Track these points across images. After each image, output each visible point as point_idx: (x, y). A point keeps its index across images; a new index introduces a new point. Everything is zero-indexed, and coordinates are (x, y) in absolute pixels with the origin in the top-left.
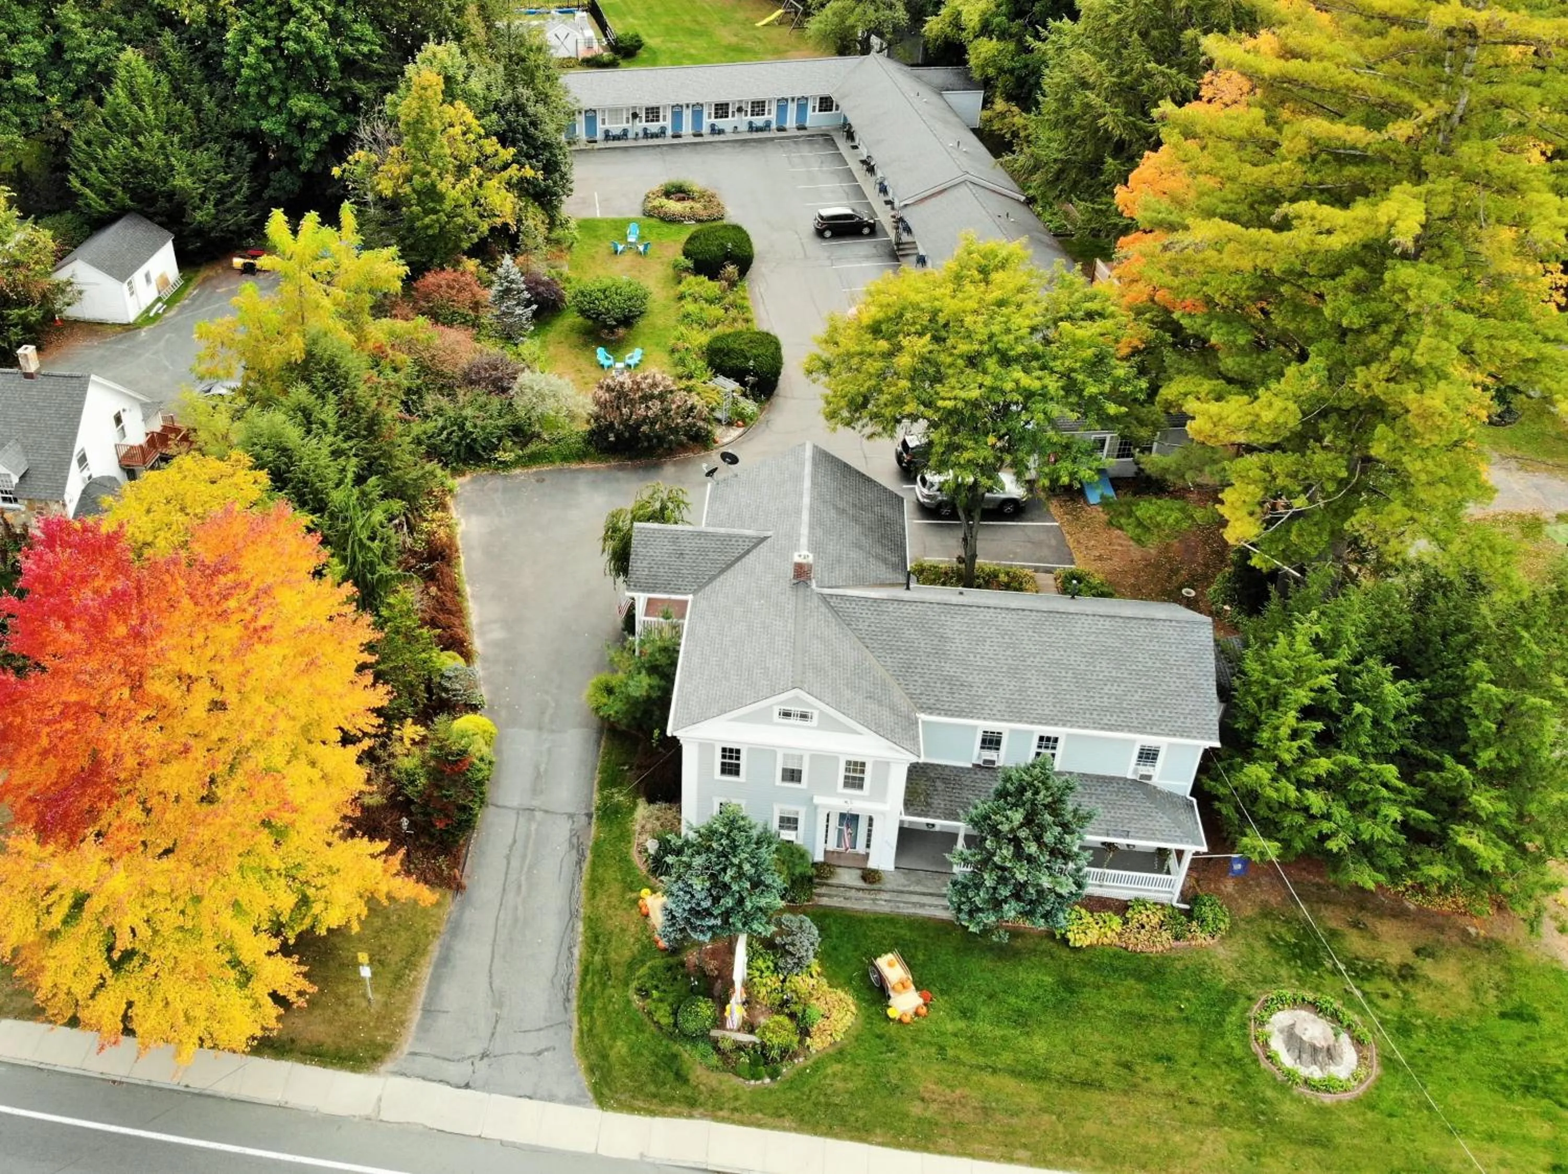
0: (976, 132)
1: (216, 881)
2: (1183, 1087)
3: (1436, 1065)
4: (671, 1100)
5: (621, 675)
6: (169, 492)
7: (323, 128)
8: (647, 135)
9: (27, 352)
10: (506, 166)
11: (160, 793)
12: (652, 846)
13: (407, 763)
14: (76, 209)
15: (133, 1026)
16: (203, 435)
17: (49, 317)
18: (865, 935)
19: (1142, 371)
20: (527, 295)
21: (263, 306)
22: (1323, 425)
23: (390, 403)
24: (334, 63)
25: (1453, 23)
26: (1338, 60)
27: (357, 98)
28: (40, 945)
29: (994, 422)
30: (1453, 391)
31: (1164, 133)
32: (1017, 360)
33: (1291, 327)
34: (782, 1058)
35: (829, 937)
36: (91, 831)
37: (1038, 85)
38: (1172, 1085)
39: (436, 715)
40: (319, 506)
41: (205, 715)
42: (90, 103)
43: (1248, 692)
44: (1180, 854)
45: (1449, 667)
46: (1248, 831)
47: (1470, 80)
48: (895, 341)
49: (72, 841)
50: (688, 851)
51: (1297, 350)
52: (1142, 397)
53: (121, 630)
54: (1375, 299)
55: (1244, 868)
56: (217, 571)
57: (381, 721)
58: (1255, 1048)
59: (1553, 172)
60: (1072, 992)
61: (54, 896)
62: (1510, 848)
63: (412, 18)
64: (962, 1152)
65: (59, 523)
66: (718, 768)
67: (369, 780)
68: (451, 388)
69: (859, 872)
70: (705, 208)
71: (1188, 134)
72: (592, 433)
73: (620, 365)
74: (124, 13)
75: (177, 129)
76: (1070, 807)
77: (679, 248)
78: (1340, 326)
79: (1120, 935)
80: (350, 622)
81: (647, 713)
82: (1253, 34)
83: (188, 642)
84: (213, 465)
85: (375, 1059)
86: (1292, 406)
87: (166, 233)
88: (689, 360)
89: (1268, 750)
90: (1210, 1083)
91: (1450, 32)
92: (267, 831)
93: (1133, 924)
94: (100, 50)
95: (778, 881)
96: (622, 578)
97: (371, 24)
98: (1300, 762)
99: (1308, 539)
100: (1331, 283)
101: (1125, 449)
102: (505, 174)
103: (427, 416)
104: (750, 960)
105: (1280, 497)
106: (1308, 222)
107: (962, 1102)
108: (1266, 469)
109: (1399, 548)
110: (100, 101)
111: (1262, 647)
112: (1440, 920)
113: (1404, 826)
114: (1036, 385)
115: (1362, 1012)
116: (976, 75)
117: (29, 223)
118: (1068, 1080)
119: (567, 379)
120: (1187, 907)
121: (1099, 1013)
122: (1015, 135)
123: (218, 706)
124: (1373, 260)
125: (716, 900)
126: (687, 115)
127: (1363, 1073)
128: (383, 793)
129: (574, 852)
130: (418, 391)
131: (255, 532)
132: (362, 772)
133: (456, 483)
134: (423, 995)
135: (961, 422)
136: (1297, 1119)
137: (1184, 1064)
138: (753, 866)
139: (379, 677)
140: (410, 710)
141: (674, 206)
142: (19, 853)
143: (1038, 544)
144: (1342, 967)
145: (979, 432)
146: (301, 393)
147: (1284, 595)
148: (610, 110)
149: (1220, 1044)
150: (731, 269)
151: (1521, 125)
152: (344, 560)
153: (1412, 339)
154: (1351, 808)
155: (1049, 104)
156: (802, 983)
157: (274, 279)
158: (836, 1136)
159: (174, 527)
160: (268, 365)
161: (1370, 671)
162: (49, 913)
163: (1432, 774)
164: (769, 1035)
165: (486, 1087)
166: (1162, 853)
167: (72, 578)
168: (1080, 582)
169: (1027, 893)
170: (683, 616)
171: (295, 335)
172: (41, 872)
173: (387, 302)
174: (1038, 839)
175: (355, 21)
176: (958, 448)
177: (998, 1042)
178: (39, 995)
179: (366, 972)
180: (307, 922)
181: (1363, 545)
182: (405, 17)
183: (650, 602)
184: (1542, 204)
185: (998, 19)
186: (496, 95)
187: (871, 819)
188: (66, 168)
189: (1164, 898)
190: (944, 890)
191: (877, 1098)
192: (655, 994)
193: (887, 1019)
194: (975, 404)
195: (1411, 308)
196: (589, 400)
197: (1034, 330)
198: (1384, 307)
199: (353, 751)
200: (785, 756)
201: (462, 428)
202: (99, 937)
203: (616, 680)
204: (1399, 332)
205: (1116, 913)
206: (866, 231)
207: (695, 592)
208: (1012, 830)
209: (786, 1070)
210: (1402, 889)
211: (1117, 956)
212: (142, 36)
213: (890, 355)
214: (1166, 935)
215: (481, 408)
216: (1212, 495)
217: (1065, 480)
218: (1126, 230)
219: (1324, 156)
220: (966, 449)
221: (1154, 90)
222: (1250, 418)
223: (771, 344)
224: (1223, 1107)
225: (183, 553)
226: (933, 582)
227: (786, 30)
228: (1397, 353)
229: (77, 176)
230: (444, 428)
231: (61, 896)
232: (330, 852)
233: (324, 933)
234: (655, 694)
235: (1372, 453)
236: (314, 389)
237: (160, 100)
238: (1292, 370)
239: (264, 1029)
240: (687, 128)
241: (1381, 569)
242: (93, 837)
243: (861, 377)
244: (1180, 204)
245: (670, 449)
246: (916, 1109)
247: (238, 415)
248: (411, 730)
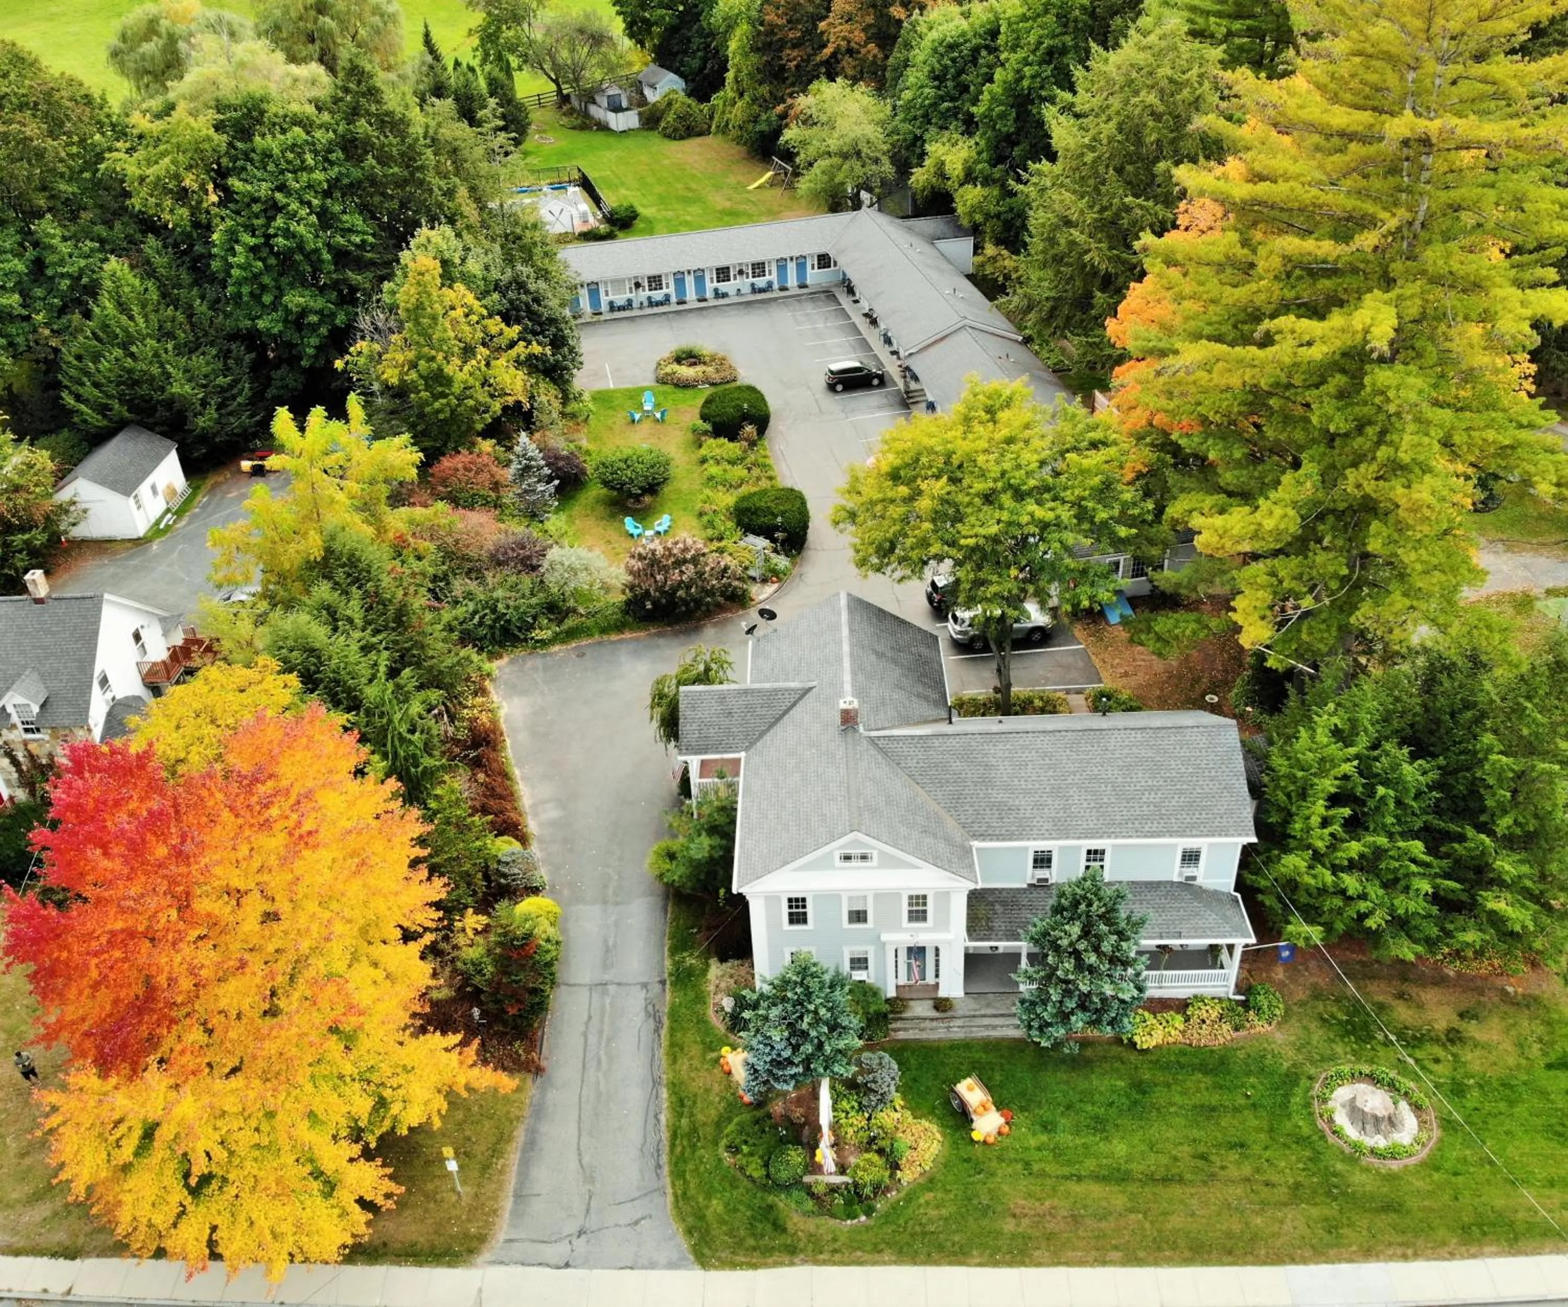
0: (970, 277)
1: (289, 1094)
2: (1258, 1170)
3: (1491, 1120)
4: (768, 1251)
5: (681, 840)
6: (197, 706)
7: (321, 322)
8: (652, 303)
9: (36, 578)
10: (512, 344)
11: (220, 1012)
12: (728, 1004)
13: (472, 954)
14: (73, 427)
15: (220, 1250)
16: (227, 644)
17: (55, 539)
18: (943, 1063)
19: (1147, 494)
20: (547, 471)
21: (276, 506)
22: (1321, 527)
23: (416, 592)
24: (327, 256)
25: (1408, 134)
26: (1302, 179)
27: (353, 289)
28: (115, 1180)
29: (1015, 555)
30: (1438, 483)
31: (1147, 263)
32: (1029, 493)
33: (1283, 437)
34: (875, 1194)
35: (909, 1069)
36: (152, 1059)
37: (1024, 227)
38: (1247, 1170)
39: (497, 901)
40: (354, 705)
41: (258, 927)
42: (76, 317)
43: (1277, 787)
44: (1231, 948)
45: (1460, 743)
46: (1291, 919)
47: (1428, 187)
48: (914, 485)
49: (134, 1071)
50: (764, 1004)
51: (1290, 459)
52: (1150, 518)
53: (162, 851)
54: (1357, 404)
55: (1292, 954)
56: (255, 780)
57: (441, 914)
58: (1321, 1124)
59: (1513, 267)
60: (1144, 1093)
61: (123, 1129)
62: (1537, 907)
63: (403, 205)
64: (1057, 1261)
65: (85, 749)
66: (785, 918)
67: (435, 975)
68: (479, 571)
69: (931, 1003)
70: (717, 371)
71: (1170, 262)
72: (628, 603)
73: (649, 533)
74: (105, 223)
75: (170, 335)
76: (1123, 915)
77: (696, 412)
78: (1328, 431)
79: (1183, 1032)
80: (397, 818)
81: (712, 874)
82: (1221, 162)
83: (233, 856)
84: (240, 674)
85: (471, 1251)
86: (1292, 513)
87: (169, 442)
88: (717, 522)
89: (1301, 840)
90: (1283, 1164)
91: (1406, 143)
92: (335, 1037)
93: (1194, 1020)
94: (83, 263)
95: (854, 1021)
96: (673, 743)
97: (361, 213)
98: (1332, 847)
99: (1319, 636)
100: (1316, 392)
101: (1138, 570)
102: (513, 353)
103: (457, 602)
104: (835, 1102)
105: (1287, 599)
106: (1289, 336)
107: (1052, 1213)
108: (1273, 574)
109: (1403, 636)
110: (87, 315)
111: (1285, 743)
112: (1479, 983)
113: (1436, 898)
114: (1050, 516)
115: (1417, 1078)
116: (965, 222)
117: (25, 446)
118: (1151, 1179)
119: (597, 551)
120: (1242, 998)
121: (1172, 1110)
122: (1007, 277)
123: (271, 917)
124: (1352, 366)
125: (796, 1048)
126: (690, 281)
127: (1424, 1136)
128: (451, 986)
129: (651, 1021)
130: (445, 577)
131: (290, 738)
132: (427, 967)
133: (493, 666)
134: (513, 1181)
135: (984, 557)
136: (1368, 1188)
137: (1257, 1149)
138: (829, 1010)
139: (434, 870)
140: (470, 900)
141: (686, 372)
142: (81, 1089)
143: (1067, 668)
144: (1393, 1038)
145: (1000, 565)
146: (323, 591)
147: (1301, 692)
148: (612, 282)
149: (1288, 1125)
150: (749, 429)
151: (1479, 225)
152: (385, 756)
153: (1395, 437)
154: (1385, 886)
155: (1036, 244)
156: (887, 1118)
157: (284, 478)
158: (936, 1263)
159: (206, 741)
160: (287, 566)
161: (1387, 754)
162: (119, 1147)
163: (1456, 846)
164: (860, 1173)
165: (588, 1263)
166: (1214, 950)
167: (104, 803)
168: (1109, 699)
169: (1091, 1002)
170: (737, 774)
171: (312, 532)
172: (106, 1107)
173: (404, 491)
174: (1097, 949)
175: (344, 212)
176: (983, 583)
177: (1081, 1150)
178: (119, 1230)
179: (452, 1166)
180: (387, 1125)
181: (1370, 636)
182: (395, 205)
183: (703, 763)
184: (1505, 299)
185: (980, 166)
186: (495, 274)
187: (937, 949)
188: (58, 385)
189: (1220, 992)
190: (1014, 1010)
191: (971, 1219)
192: (745, 1148)
193: (972, 1141)
194: (995, 540)
195: (1392, 409)
196: (622, 570)
197: (1042, 463)
198: (1367, 410)
199: (415, 948)
200: (850, 898)
201: (494, 610)
202: (173, 1165)
203: (676, 845)
204: (1383, 433)
205: (1178, 1012)
206: (876, 382)
207: (747, 749)
208: (1071, 944)
209: (880, 1205)
210: (1440, 957)
211: (1183, 1053)
212: (125, 245)
213: (910, 499)
214: (1226, 1027)
215: (512, 588)
216: (1225, 604)
217: (1086, 603)
218: (1121, 359)
219: (1298, 272)
220: (991, 583)
221: (1134, 223)
222: (1253, 527)
223: (796, 499)
224: (1297, 1186)
225: (218, 766)
226: (973, 714)
227: (778, 192)
228: (1383, 453)
229: (71, 392)
230: (475, 612)
231: (130, 1128)
232: (403, 1051)
233: (405, 1132)
234: (718, 854)
235: (1370, 548)
236: (336, 586)
237: (150, 308)
238: (1288, 478)
239: (354, 1236)
240: (691, 294)
241: (1389, 658)
242: (155, 1065)
243: (886, 523)
244: (1168, 330)
245: (708, 610)
246: (1009, 1226)
247: (261, 620)
248: (472, 920)
